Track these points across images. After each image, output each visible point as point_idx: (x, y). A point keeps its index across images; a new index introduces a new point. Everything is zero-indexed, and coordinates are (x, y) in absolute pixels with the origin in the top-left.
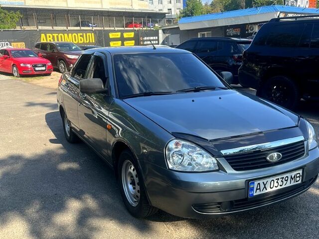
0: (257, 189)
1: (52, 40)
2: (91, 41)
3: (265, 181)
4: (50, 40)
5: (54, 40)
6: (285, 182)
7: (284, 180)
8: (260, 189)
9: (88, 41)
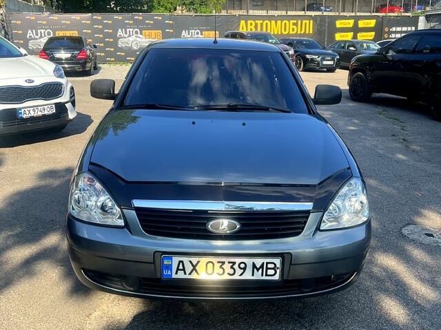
0: (178, 269)
1: (254, 30)
2: (307, 32)
3: (194, 260)
4: (251, 29)
5: (256, 29)
6: (239, 271)
7: (236, 266)
8: (184, 270)
9: (303, 32)
